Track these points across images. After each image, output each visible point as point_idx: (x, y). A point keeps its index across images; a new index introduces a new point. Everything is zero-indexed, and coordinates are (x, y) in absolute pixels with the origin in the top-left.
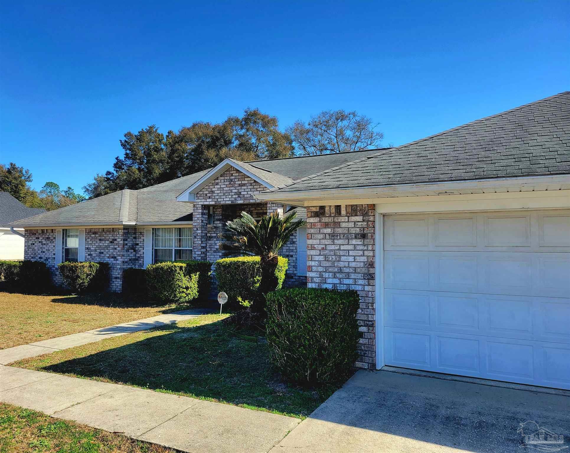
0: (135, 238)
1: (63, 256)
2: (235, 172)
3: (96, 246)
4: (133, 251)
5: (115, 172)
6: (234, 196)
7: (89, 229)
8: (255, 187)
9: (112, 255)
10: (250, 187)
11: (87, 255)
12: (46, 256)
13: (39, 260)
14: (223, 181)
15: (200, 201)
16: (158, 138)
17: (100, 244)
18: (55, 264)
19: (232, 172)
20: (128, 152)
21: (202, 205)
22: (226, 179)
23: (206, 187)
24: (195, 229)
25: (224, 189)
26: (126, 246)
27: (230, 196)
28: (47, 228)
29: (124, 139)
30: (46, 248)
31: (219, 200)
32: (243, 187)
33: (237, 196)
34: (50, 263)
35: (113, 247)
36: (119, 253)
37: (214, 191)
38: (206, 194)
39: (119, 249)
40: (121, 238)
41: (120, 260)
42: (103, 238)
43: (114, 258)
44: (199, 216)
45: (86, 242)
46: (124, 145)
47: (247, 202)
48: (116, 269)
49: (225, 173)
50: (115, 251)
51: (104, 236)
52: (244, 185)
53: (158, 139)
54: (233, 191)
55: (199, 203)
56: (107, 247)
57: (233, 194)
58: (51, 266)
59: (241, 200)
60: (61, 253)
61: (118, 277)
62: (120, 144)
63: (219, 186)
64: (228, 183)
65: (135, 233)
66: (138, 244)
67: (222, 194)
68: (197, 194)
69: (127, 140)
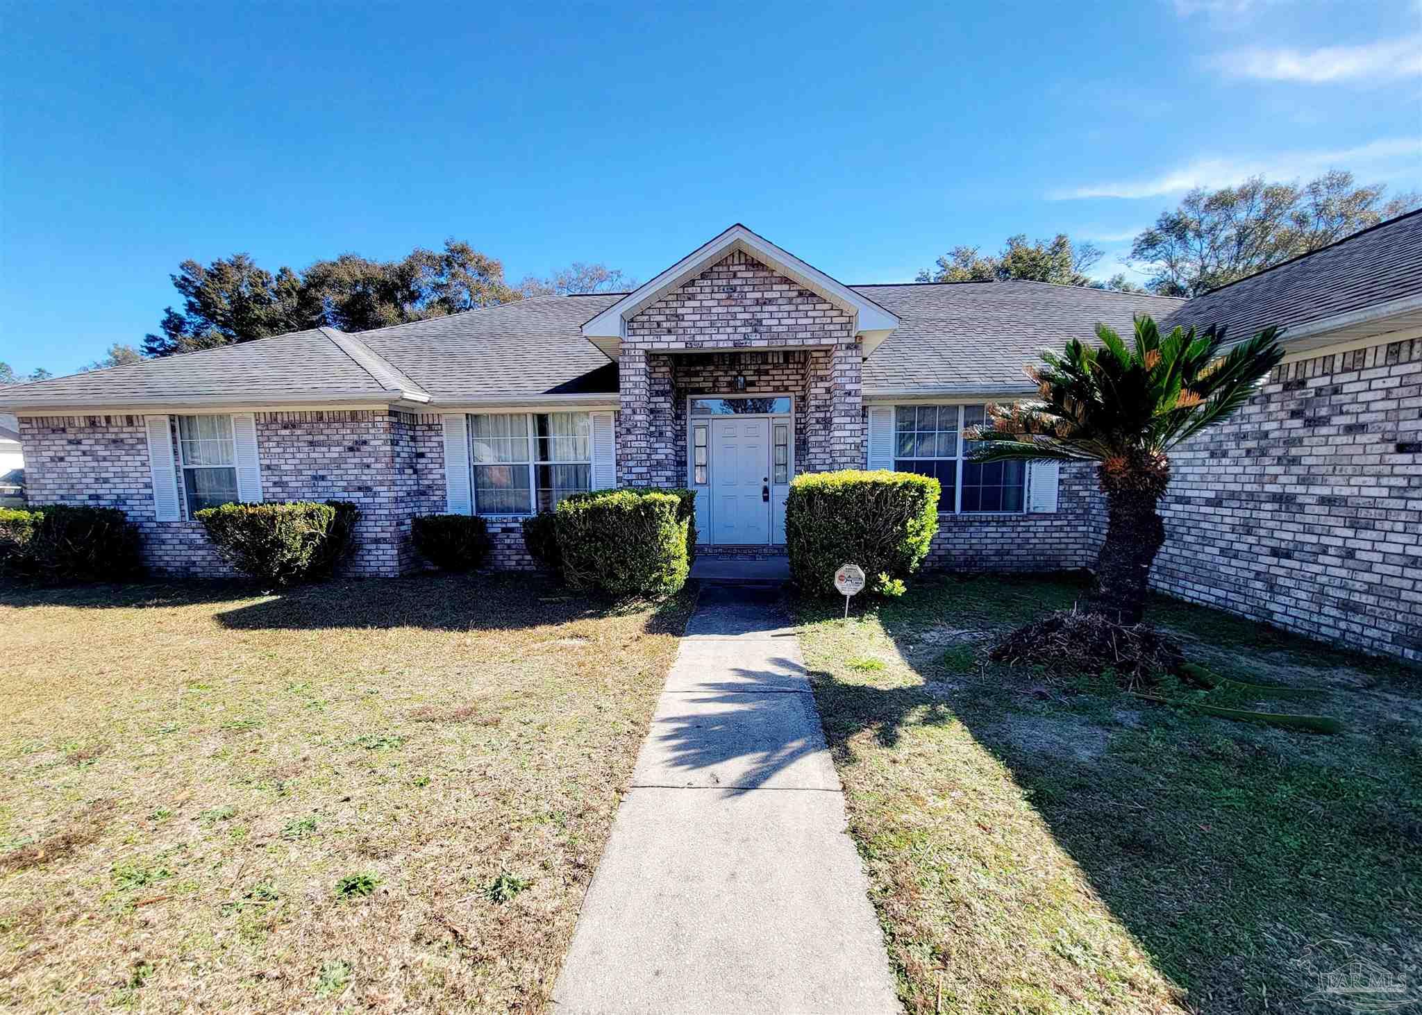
0: (413, 439)
1: (179, 489)
2: (743, 268)
3: (297, 461)
4: (411, 471)
5: (166, 338)
6: (743, 330)
7: (268, 416)
8: (801, 307)
9: (356, 484)
10: (787, 308)
11: (271, 484)
12: (114, 491)
13: (91, 503)
14: (708, 290)
15: (640, 339)
16: (260, 278)
17: (313, 455)
18: (154, 512)
19: (736, 268)
20: (193, 299)
21: (646, 351)
22: (719, 286)
23: (659, 305)
24: (629, 411)
25: (714, 310)
26: (398, 460)
27: (729, 330)
28: (107, 413)
29: (179, 273)
30: (111, 469)
31: (698, 338)
32: (766, 308)
33: (750, 329)
34: (135, 510)
35: (357, 460)
36: (379, 478)
37: (683, 315)
38: (659, 324)
39: (379, 466)
40: (384, 437)
41: (385, 494)
42: (322, 438)
43: (366, 489)
44: (638, 379)
45: (262, 450)
46: (183, 285)
47: (777, 344)
48: (373, 518)
49: (715, 269)
50: (366, 471)
51: (325, 432)
52: (769, 302)
53: (260, 281)
54: (739, 316)
55: (638, 346)
56: (338, 463)
57: (738, 323)
58: (140, 519)
59: (761, 339)
60: (174, 484)
61: (385, 539)
62: (171, 283)
63: (697, 304)
64: (724, 296)
65: (413, 427)
66: (422, 455)
67: (707, 324)
68: (632, 321)
69: (187, 276)
